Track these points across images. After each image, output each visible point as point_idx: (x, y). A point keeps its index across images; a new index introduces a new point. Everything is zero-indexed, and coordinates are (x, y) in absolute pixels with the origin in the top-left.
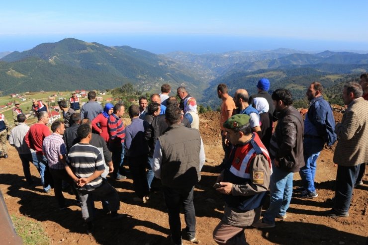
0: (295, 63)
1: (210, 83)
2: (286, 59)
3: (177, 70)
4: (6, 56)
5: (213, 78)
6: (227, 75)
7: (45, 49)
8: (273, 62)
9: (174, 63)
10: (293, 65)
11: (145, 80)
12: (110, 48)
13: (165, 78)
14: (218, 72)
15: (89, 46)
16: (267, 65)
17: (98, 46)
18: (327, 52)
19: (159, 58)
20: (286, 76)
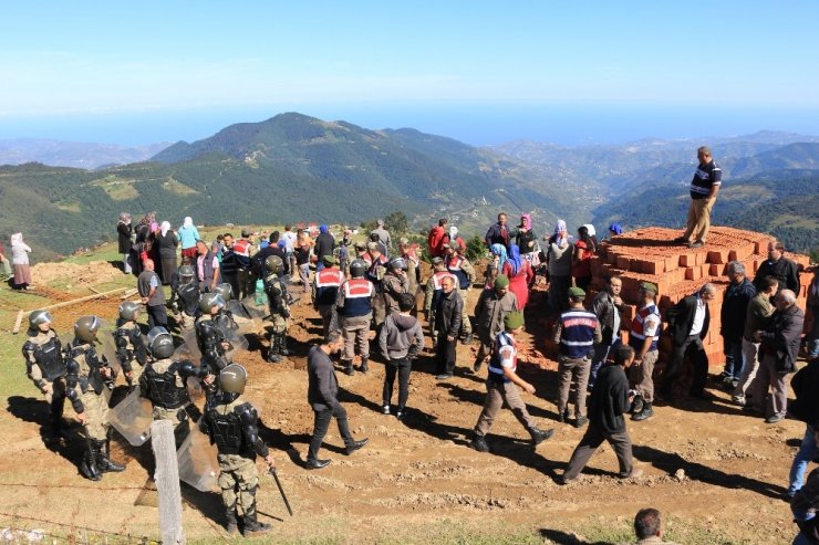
0: (797, 166)
1: (594, 213)
2: (776, 156)
3: (520, 182)
4: (163, 152)
5: (600, 200)
6: (634, 194)
7: (238, 137)
8: (741, 164)
9: (514, 166)
10: (793, 170)
11: (448, 204)
12: (373, 133)
13: (493, 200)
14: (612, 186)
15: (329, 129)
16: (729, 172)
17: (348, 130)
19: (481, 155)
20: (775, 196)
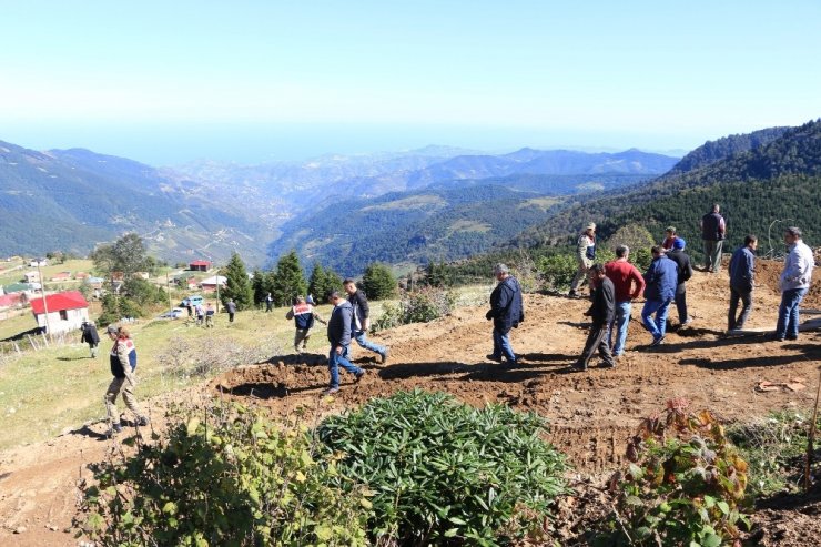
0: (463, 177)
1: (281, 229)
2: (444, 168)
3: (205, 202)
5: (287, 216)
6: (319, 209)
8: (415, 176)
9: (197, 185)
10: (460, 180)
11: (130, 228)
12: (39, 154)
13: (178, 221)
14: (296, 202)
16: (405, 183)
17: (8, 151)
18: (526, 150)
19: (160, 175)
20: (448, 204)
